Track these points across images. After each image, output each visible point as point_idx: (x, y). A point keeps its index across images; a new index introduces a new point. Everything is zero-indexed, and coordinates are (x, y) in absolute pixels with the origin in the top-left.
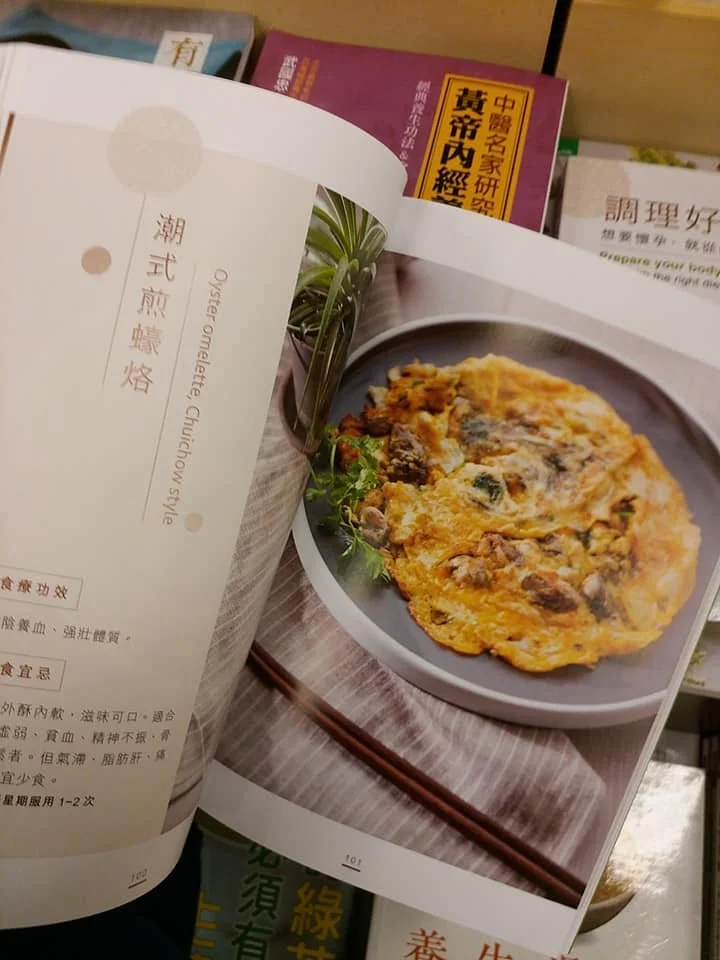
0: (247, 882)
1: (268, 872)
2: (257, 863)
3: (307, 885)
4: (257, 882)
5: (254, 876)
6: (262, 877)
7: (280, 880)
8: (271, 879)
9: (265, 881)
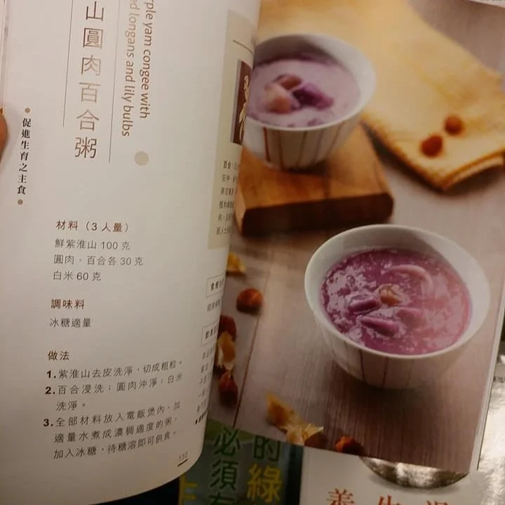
0: (214, 466)
1: (228, 459)
2: (220, 453)
3: (255, 466)
4: (221, 466)
5: (219, 462)
6: (224, 462)
7: (237, 464)
8: (231, 463)
9: (227, 465)
